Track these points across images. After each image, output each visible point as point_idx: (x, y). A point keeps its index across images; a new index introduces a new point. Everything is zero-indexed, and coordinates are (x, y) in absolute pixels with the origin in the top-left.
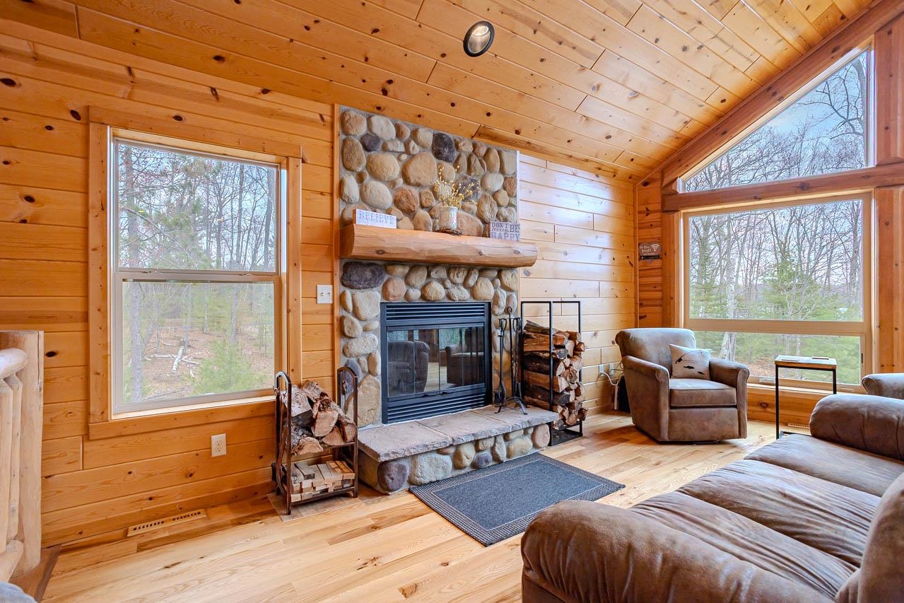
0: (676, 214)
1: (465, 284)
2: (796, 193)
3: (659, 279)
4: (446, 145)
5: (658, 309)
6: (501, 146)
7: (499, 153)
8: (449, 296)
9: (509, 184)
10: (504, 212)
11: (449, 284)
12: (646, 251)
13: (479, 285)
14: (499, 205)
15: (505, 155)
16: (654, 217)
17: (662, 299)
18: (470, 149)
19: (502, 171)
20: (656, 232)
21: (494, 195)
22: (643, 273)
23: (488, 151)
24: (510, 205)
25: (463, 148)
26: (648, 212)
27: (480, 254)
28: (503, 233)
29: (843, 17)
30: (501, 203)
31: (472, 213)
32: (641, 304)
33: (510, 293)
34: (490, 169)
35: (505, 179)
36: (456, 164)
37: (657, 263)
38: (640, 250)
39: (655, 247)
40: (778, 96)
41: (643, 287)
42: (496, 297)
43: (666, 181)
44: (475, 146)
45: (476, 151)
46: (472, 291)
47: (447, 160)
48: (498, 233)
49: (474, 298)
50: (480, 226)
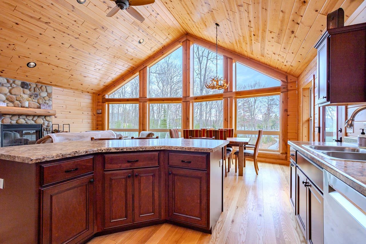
0: (105, 103)
1: (32, 120)
2: (127, 101)
3: (101, 119)
4: (25, 85)
5: (101, 126)
6: (46, 85)
7: (46, 87)
8: (26, 123)
9: (49, 95)
10: (47, 102)
11: (26, 120)
12: (98, 112)
13: (37, 120)
14: (45, 100)
15: (47, 88)
16: (100, 103)
17: (102, 124)
18: (35, 86)
19: (47, 91)
20: (101, 107)
21: (44, 98)
22: (97, 117)
23: (42, 86)
24: (49, 100)
25: (32, 86)
26: (99, 102)
27: (36, 113)
28: (45, 108)
29: (133, 67)
30: (46, 99)
31: (36, 102)
32: (97, 125)
33: (49, 122)
34: (42, 91)
35: (48, 93)
36: (30, 90)
37: (101, 115)
38: (97, 112)
39: (101, 111)
40: (124, 80)
41: (97, 121)
42: (44, 123)
43: (103, 95)
44: (36, 85)
45: (37, 86)
46: (35, 121)
47: (26, 88)
48: (43, 107)
49: (36, 123)
50: (38, 106)
